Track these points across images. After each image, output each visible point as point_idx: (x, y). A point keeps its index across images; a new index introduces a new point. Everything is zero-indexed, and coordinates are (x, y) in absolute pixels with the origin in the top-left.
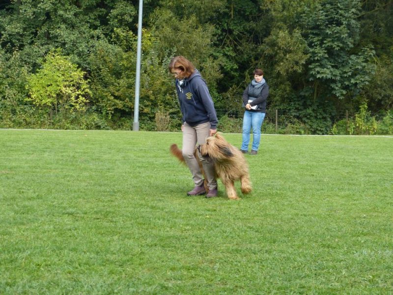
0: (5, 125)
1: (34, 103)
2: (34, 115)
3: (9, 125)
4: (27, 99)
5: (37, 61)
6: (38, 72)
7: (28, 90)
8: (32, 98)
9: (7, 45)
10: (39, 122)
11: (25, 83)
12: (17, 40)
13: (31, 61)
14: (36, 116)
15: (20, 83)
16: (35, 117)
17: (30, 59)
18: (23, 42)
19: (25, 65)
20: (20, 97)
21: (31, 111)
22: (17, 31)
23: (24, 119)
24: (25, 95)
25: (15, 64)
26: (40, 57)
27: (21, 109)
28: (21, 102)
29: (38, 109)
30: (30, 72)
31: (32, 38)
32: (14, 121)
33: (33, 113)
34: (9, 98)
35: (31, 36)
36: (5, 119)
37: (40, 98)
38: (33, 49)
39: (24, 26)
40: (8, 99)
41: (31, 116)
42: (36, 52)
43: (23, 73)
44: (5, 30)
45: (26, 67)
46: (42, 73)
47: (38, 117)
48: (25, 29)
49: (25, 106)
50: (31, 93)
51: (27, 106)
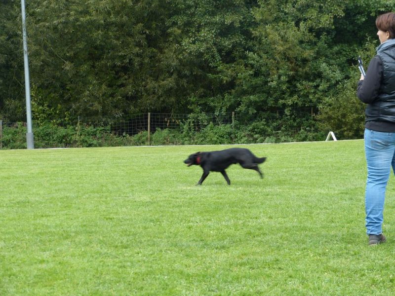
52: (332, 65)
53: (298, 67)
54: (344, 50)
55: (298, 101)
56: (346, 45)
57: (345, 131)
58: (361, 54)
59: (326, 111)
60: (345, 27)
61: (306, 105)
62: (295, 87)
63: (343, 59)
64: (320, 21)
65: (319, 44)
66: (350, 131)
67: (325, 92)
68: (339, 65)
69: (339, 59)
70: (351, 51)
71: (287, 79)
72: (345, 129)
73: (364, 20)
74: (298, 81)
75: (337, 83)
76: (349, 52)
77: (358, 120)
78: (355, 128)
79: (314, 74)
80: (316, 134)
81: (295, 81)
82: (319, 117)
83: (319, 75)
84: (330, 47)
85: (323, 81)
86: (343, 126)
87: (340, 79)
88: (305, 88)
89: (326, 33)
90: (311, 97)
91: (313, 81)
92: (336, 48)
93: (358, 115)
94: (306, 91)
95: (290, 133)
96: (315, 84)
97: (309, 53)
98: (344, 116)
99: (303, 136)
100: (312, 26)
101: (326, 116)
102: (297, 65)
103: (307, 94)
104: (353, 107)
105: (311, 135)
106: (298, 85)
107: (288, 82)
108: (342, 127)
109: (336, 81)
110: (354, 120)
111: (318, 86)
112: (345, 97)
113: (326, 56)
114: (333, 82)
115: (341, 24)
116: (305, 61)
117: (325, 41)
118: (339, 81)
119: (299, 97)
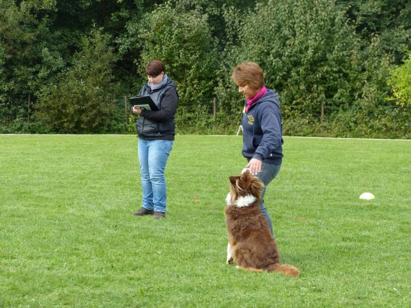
0: (360, 131)
1: (397, 103)
2: (396, 118)
3: (365, 131)
4: (389, 99)
5: (399, 48)
6: (403, 63)
7: (390, 86)
8: (395, 97)
9: (363, 30)
10: (403, 127)
11: (387, 78)
12: (373, 22)
13: (391, 48)
14: (399, 120)
15: (380, 79)
16: (397, 122)
17: (390, 46)
18: (380, 24)
19: (386, 54)
20: (379, 96)
21: (394, 114)
22: (373, 10)
23: (383, 124)
24: (386, 92)
25: (374, 54)
26: (401, 43)
27: (380, 111)
28: (380, 103)
29: (401, 110)
30: (393, 63)
31: (392, 19)
32: (372, 127)
33: (395, 116)
34: (367, 97)
35: (391, 17)
36: (360, 124)
37: (406, 97)
38: (393, 34)
39: (383, 4)
40: (365, 98)
41: (392, 120)
42: (397, 36)
43: (384, 64)
44: (358, 11)
45: (388, 58)
46: (408, 65)
47: (401, 121)
48: (383, 8)
49: (385, 107)
50: (394, 91)
51: (388, 107)
52: (53, 51)
53: (16, 50)
54: (65, 36)
55: (14, 87)
56: (68, 30)
57: (65, 122)
58: (86, 41)
59: (45, 99)
60: (68, 11)
61: (23, 93)
62: (12, 71)
63: (65, 45)
64: (42, 2)
65: (41, 27)
66: (70, 123)
67: (45, 80)
68: (60, 51)
69: (61, 44)
70: (73, 37)
71: (4, 63)
72: (65, 120)
73: (88, 4)
74: (15, 65)
75: (59, 70)
76: (70, 38)
77: (79, 112)
78: (76, 120)
79: (34, 59)
80: (33, 123)
81: (12, 65)
82: (37, 106)
83: (39, 61)
84: (52, 31)
85: (43, 67)
86: (63, 118)
87: (62, 66)
88: (23, 74)
89: (48, 16)
90: (29, 84)
91: (31, 66)
92: (58, 33)
93: (79, 107)
94: (24, 77)
95: (4, 122)
96: (34, 70)
97: (29, 36)
98: (64, 106)
99: (18, 125)
100: (33, 7)
101: (46, 105)
102: (15, 48)
103: (26, 80)
104: (74, 97)
105: (26, 125)
106: (16, 69)
107: (4, 66)
108: (61, 118)
109: (58, 68)
110: (75, 111)
111: (37, 72)
112: (66, 86)
113: (47, 40)
114: (54, 69)
115: (63, 7)
116: (24, 44)
117: (46, 24)
118: (61, 68)
119: (16, 82)
